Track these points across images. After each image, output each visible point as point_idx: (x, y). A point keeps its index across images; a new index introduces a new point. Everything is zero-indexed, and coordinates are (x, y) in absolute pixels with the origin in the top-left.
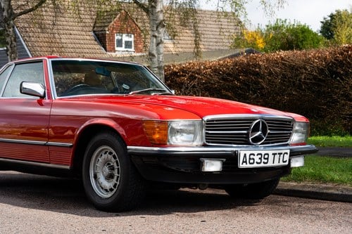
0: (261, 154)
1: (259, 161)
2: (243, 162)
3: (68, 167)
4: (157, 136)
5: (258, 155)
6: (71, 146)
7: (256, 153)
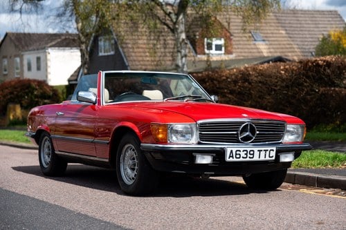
0: (247, 151)
1: (245, 156)
2: (230, 157)
3: (107, 160)
4: (160, 136)
5: (243, 151)
6: (108, 144)
7: (242, 149)
